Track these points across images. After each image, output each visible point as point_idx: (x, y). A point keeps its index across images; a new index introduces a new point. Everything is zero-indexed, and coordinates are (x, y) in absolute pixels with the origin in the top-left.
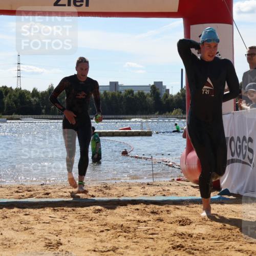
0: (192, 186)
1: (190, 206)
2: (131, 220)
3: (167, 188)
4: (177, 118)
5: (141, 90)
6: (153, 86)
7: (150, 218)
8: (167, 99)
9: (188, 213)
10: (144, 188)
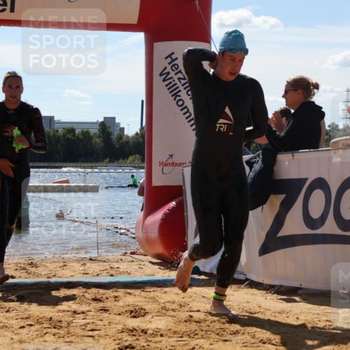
0: (151, 262)
1: (146, 290)
2: (64, 311)
3: (116, 265)
4: (135, 167)
5: (85, 128)
6: (102, 122)
7: (91, 308)
8: (121, 141)
9: (143, 300)
10: (84, 264)
